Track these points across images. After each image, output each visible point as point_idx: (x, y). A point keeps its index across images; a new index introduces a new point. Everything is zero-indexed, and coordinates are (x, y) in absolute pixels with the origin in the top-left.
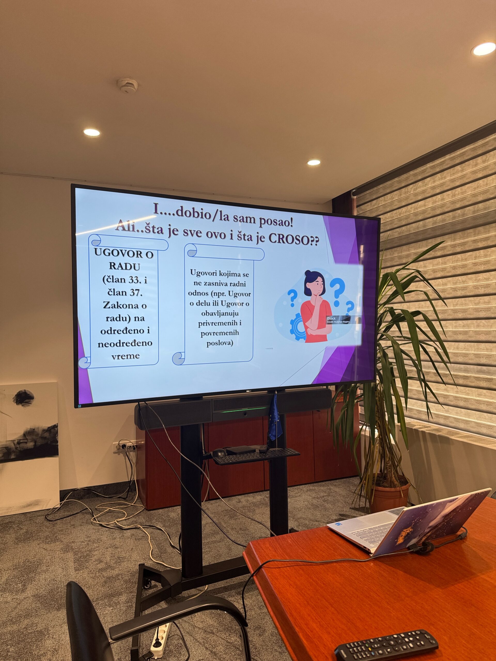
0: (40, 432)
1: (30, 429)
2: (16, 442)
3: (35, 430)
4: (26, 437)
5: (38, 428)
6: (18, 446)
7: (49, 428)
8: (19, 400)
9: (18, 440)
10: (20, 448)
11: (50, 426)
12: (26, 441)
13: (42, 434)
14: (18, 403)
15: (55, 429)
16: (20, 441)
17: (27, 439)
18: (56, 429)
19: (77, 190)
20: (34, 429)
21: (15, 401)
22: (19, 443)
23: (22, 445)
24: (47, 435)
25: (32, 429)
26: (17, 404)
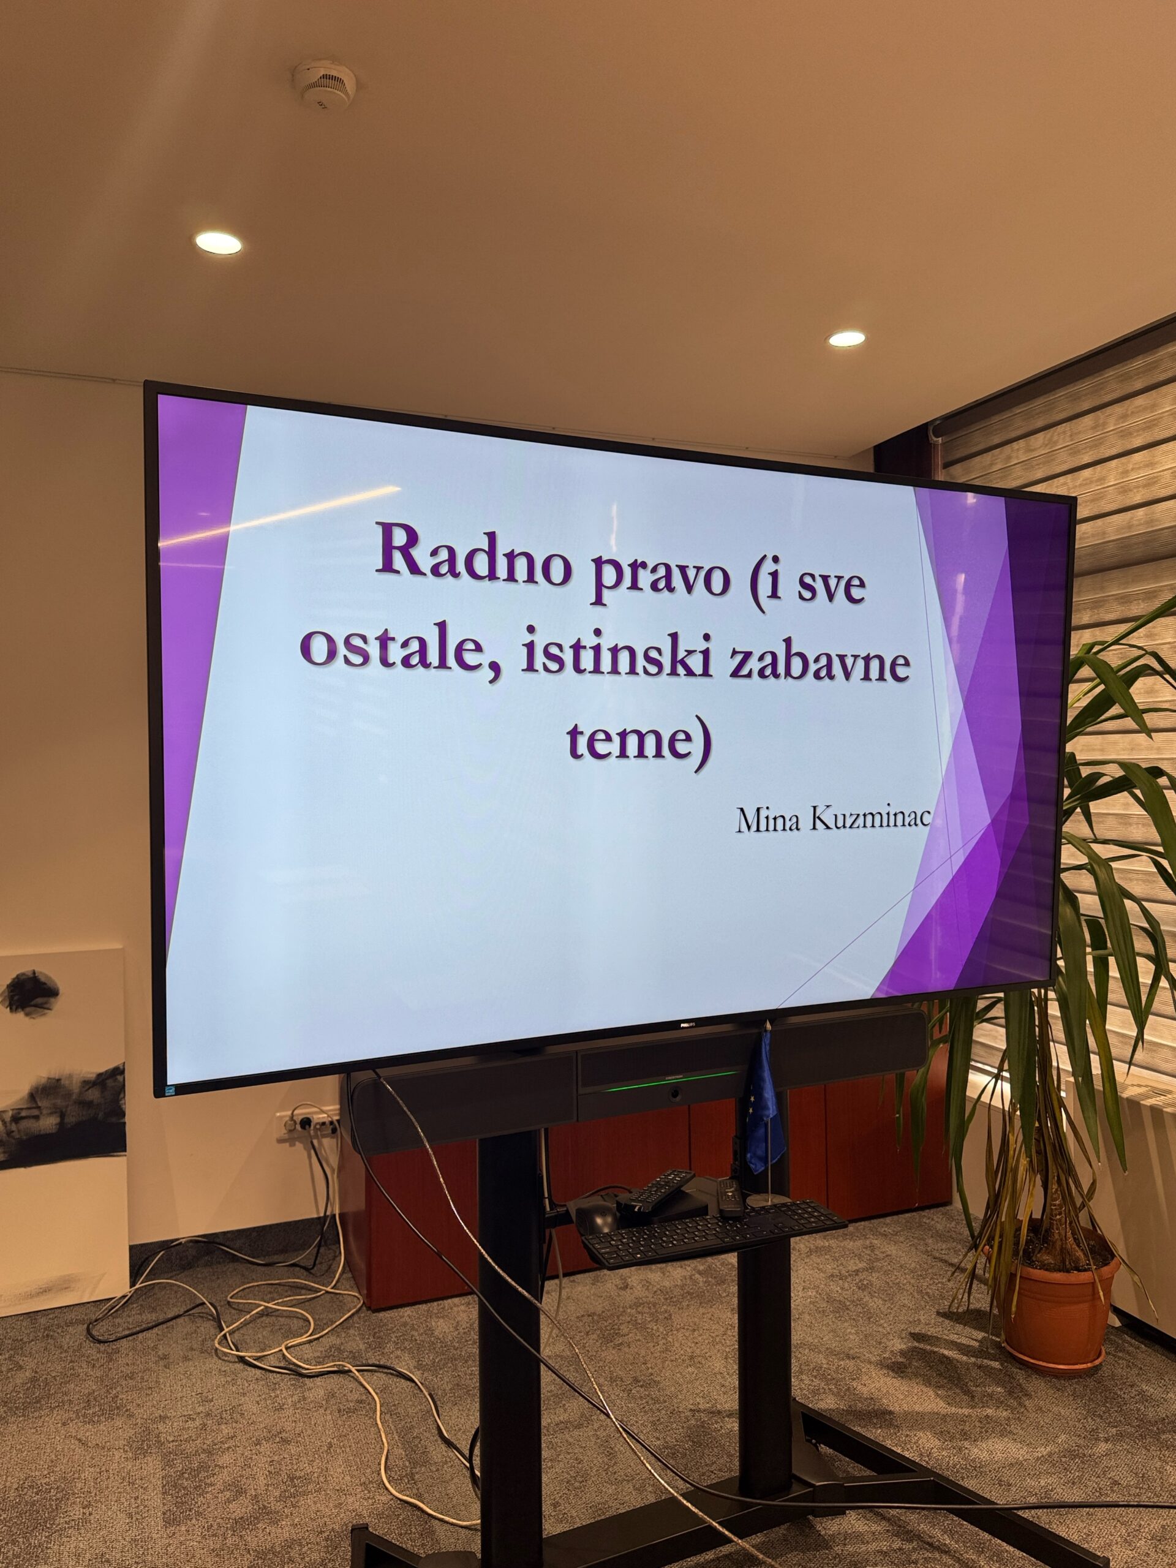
0: (75, 1087)
1: (49, 1078)
2: (8, 1117)
3: (62, 1082)
4: (36, 1102)
5: (70, 1076)
6: (14, 1127)
7: (100, 1075)
8: (16, 998)
9: (13, 1110)
10: (19, 1131)
11: (102, 1070)
12: (36, 1112)
13: (80, 1093)
14: (14, 1007)
15: (117, 1079)
16: (19, 1113)
17: (39, 1108)
18: (120, 1078)
19: (165, 403)
20: (59, 1080)
21: (7, 1003)
22: (16, 1119)
23: (24, 1124)
24: (94, 1095)
25: (54, 1079)
26: (11, 1009)
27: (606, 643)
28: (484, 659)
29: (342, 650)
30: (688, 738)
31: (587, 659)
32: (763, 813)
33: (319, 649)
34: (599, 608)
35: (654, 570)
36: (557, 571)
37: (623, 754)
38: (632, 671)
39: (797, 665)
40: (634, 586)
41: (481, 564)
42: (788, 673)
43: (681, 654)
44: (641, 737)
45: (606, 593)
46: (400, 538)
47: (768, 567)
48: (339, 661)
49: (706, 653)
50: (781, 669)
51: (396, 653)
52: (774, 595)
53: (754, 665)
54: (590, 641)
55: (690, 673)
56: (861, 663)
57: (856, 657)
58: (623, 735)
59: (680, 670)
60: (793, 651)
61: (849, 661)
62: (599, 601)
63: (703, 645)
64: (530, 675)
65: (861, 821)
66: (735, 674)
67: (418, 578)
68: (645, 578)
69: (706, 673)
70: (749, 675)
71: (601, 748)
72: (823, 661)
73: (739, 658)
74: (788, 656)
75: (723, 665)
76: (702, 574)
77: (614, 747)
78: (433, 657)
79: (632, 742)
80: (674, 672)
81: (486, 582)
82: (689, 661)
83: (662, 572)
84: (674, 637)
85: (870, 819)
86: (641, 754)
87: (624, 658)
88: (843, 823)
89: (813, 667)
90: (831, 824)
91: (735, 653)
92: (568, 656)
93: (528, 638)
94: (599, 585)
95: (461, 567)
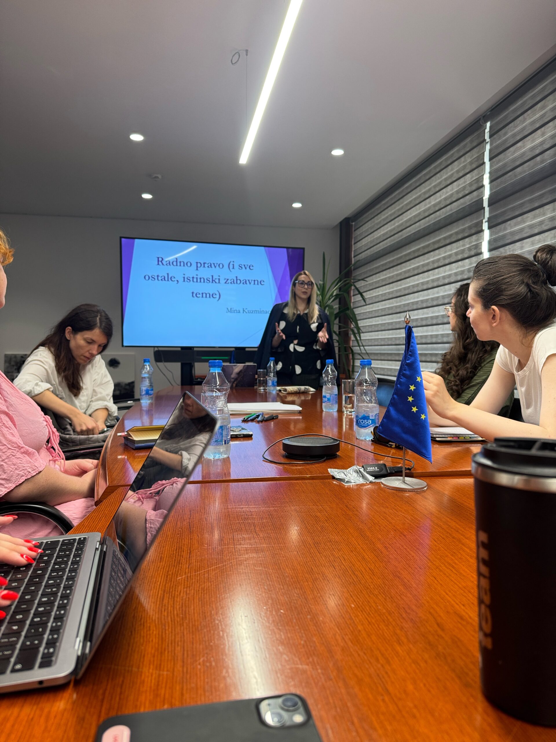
0: (124, 386)
5: (123, 383)
8: (111, 363)
11: (130, 382)
15: (133, 384)
19: (123, 239)
24: (127, 387)
25: (119, 383)
27: (199, 277)
28: (175, 279)
29: (151, 278)
30: (216, 295)
31: (195, 280)
32: (232, 309)
33: (147, 278)
34: (197, 271)
35: (208, 264)
36: (189, 264)
37: (202, 297)
38: (204, 282)
39: (239, 282)
40: (204, 267)
41: (175, 263)
42: (237, 283)
43: (214, 279)
44: (206, 294)
45: (198, 269)
46: (160, 259)
47: (232, 263)
48: (150, 280)
49: (219, 279)
50: (235, 282)
51: (160, 278)
52: (233, 268)
53: (229, 281)
54: (195, 276)
55: (216, 282)
56: (253, 282)
57: (252, 280)
58: (202, 294)
59: (214, 282)
60: (238, 279)
61: (250, 281)
62: (197, 269)
63: (218, 278)
64: (184, 282)
65: (254, 312)
66: (226, 283)
67: (164, 266)
68: (206, 265)
69: (219, 282)
70: (228, 283)
71: (198, 296)
72: (245, 281)
73: (226, 280)
74: (237, 280)
75: (223, 281)
76: (218, 265)
77: (201, 296)
78: (166, 279)
79: (204, 295)
80: (212, 282)
81: (176, 267)
82: (216, 280)
83: (210, 264)
84: (212, 276)
85: (256, 312)
86: (206, 297)
87: (202, 280)
88: (249, 312)
89: (242, 282)
90: (247, 312)
91: (225, 279)
92: (191, 279)
93: (183, 276)
94: (197, 267)
95: (171, 264)
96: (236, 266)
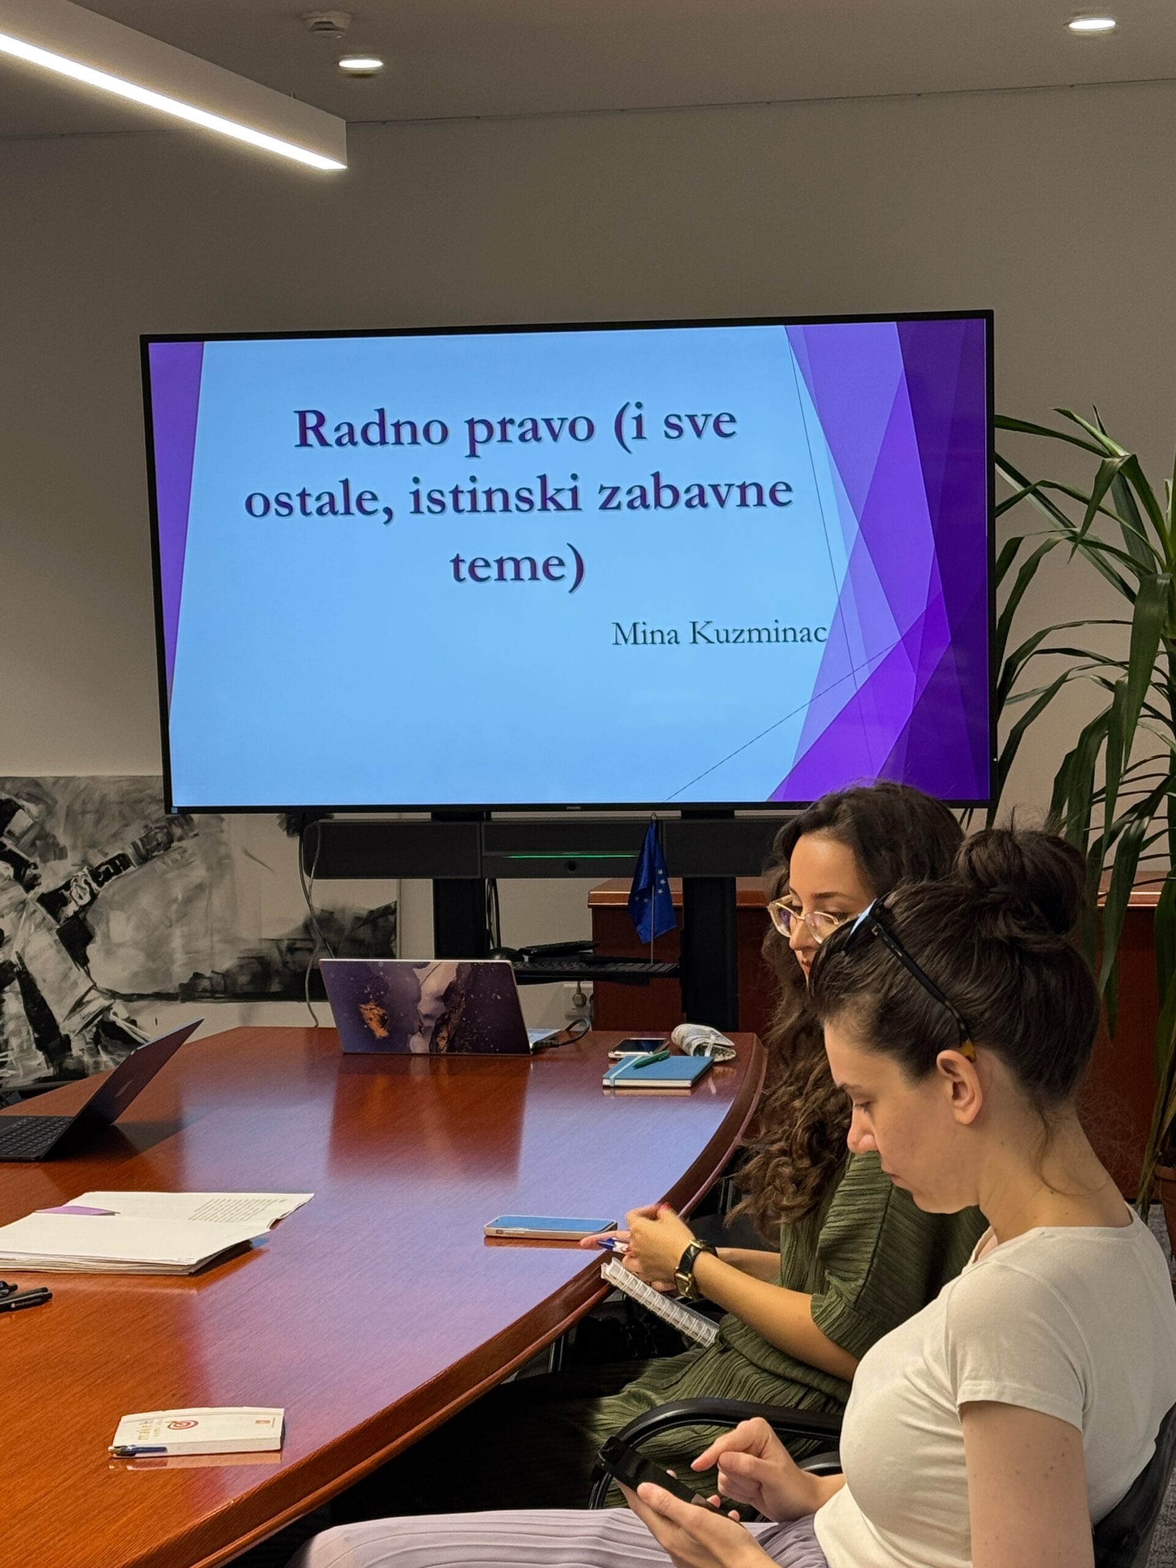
0: (348, 924)
1: (322, 910)
2: (284, 945)
4: (309, 933)
5: (343, 910)
6: (289, 958)
7: (372, 912)
8: (293, 821)
9: (288, 939)
10: (294, 963)
11: (374, 907)
12: (310, 945)
13: (353, 930)
14: (291, 830)
15: (388, 919)
16: (294, 944)
17: (312, 940)
18: (391, 918)
19: (154, 347)
20: (332, 913)
21: (285, 826)
22: (292, 949)
23: (299, 956)
24: (365, 932)
25: (328, 912)
26: (288, 833)
27: (481, 487)
28: (379, 506)
29: (274, 506)
30: (561, 563)
31: (465, 501)
32: (640, 628)
33: (258, 505)
34: (474, 460)
35: (521, 425)
36: (436, 433)
37: (501, 577)
38: (506, 508)
39: (667, 497)
40: (504, 438)
41: (374, 434)
42: (658, 503)
43: (550, 492)
44: (517, 563)
45: (478, 447)
46: (312, 420)
47: (633, 412)
48: (272, 512)
49: (574, 491)
50: (651, 499)
51: (312, 505)
52: (640, 435)
53: (622, 498)
54: (467, 486)
55: (559, 507)
56: (736, 493)
57: (730, 486)
58: (500, 562)
59: (550, 505)
60: (663, 483)
61: (723, 491)
62: (473, 454)
63: (572, 484)
64: (418, 516)
65: (745, 636)
66: (604, 506)
67: (327, 449)
68: (513, 432)
69: (575, 507)
70: (618, 507)
71: (481, 572)
72: (695, 491)
73: (607, 493)
74: (658, 488)
75: (591, 499)
76: (567, 424)
77: (493, 572)
78: (340, 506)
79: (509, 568)
80: (544, 508)
81: (379, 447)
82: (558, 498)
83: (529, 425)
84: (543, 479)
85: (756, 635)
86: (518, 577)
87: (498, 500)
88: (725, 638)
89: (684, 498)
90: (714, 638)
91: (602, 488)
92: (448, 500)
93: (414, 487)
94: (473, 441)
95: (358, 437)
96: (654, 427)
